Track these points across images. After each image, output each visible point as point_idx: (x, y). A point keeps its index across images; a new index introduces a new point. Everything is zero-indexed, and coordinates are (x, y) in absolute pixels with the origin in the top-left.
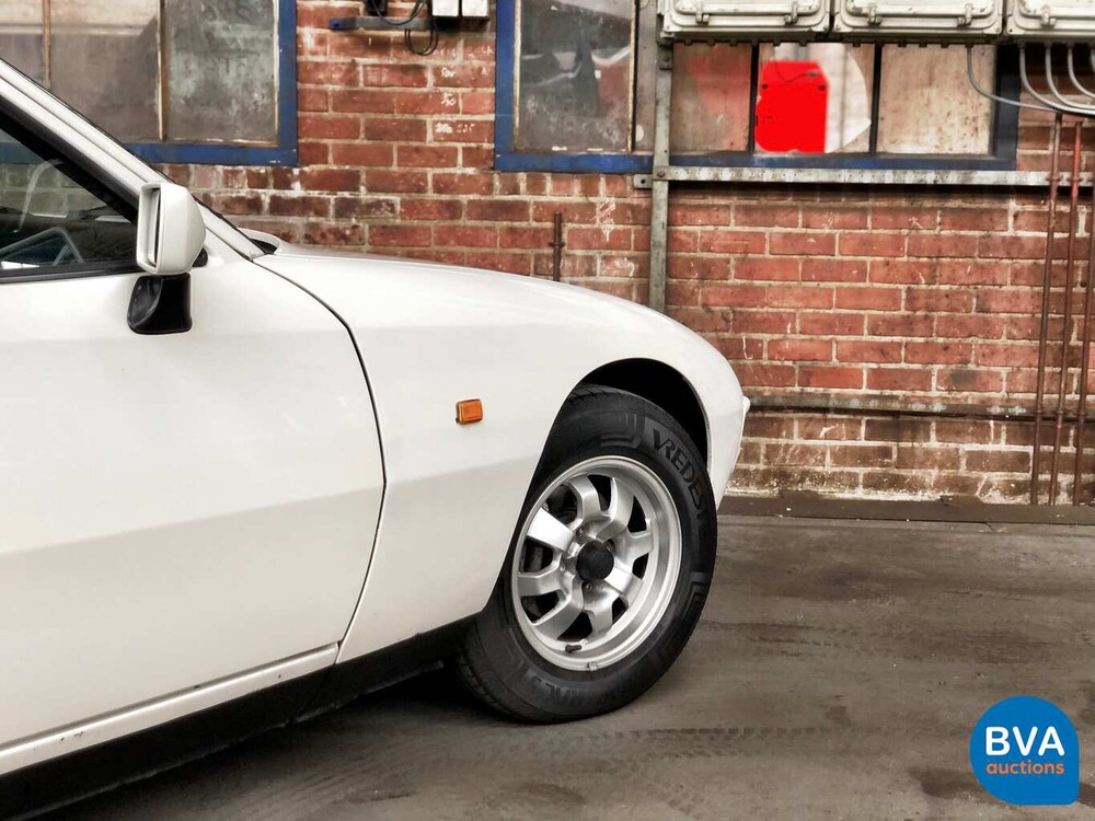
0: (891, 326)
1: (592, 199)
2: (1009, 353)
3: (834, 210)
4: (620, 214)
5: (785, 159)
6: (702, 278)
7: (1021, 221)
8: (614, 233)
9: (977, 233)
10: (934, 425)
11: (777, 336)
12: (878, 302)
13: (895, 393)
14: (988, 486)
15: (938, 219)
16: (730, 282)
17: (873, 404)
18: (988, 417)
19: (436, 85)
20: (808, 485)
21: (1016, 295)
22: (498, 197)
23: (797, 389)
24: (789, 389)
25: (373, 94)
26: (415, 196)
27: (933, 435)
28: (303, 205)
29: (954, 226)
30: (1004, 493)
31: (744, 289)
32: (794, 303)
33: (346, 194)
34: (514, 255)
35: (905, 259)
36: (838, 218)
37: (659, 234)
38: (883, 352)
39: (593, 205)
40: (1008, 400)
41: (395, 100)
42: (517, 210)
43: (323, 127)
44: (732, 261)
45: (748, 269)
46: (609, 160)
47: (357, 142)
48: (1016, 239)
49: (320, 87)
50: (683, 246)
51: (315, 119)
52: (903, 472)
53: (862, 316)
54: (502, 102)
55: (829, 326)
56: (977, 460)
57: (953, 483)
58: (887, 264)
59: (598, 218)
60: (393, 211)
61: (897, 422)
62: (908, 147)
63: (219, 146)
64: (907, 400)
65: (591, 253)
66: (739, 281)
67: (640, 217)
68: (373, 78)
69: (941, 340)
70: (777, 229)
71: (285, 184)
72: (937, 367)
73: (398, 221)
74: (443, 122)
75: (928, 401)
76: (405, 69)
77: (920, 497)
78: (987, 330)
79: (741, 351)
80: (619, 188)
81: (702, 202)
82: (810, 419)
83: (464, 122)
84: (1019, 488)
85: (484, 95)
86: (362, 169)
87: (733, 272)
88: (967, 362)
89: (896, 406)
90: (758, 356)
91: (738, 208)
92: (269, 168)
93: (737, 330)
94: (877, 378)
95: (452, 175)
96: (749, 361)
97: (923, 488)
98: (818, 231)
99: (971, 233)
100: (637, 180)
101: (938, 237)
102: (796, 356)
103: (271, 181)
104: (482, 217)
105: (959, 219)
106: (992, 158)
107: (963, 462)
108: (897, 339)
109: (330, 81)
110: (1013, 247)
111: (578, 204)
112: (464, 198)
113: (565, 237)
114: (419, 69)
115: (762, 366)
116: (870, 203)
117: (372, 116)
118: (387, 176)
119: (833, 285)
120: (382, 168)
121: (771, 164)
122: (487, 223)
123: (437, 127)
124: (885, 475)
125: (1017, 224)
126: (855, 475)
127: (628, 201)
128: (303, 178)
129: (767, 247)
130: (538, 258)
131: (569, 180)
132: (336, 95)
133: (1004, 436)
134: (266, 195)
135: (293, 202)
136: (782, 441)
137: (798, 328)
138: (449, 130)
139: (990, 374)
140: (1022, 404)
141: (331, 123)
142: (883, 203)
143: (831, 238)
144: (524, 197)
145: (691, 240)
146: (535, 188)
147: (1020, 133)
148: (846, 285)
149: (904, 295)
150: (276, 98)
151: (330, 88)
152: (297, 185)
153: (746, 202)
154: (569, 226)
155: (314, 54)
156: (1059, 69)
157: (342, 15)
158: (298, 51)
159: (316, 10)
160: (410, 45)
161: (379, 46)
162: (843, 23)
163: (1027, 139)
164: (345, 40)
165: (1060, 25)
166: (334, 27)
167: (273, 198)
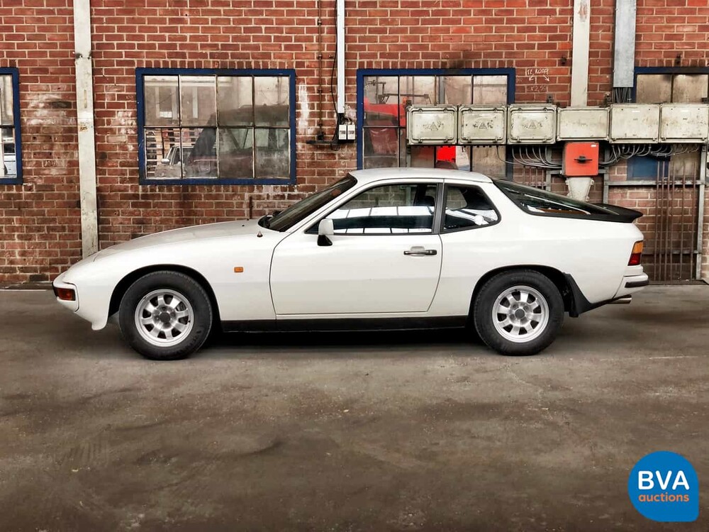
19: (339, 159)
25: (319, 162)
28: (298, 196)
39: (388, 195)
41: (326, 164)
43: (305, 173)
47: (314, 177)
49: (303, 161)
51: (302, 170)
63: (271, 179)
68: (319, 158)
71: (292, 190)
76: (329, 155)
83: (348, 170)
86: (316, 185)
92: (287, 185)
103: (288, 189)
109: (306, 159)
111: (382, 195)
114: (334, 154)
117: (319, 169)
120: (322, 185)
123: (339, 172)
128: (298, 188)
132: (308, 163)
134: (286, 194)
135: (295, 195)
141: (307, 171)
147: (514, 170)
150: (289, 164)
151: (306, 161)
152: (296, 190)
155: (301, 151)
156: (523, 152)
157: (310, 139)
158: (296, 150)
159: (302, 138)
160: (331, 148)
161: (321, 148)
162: (461, 142)
163: (516, 172)
164: (311, 146)
165: (523, 141)
166: (308, 143)
167: (289, 194)
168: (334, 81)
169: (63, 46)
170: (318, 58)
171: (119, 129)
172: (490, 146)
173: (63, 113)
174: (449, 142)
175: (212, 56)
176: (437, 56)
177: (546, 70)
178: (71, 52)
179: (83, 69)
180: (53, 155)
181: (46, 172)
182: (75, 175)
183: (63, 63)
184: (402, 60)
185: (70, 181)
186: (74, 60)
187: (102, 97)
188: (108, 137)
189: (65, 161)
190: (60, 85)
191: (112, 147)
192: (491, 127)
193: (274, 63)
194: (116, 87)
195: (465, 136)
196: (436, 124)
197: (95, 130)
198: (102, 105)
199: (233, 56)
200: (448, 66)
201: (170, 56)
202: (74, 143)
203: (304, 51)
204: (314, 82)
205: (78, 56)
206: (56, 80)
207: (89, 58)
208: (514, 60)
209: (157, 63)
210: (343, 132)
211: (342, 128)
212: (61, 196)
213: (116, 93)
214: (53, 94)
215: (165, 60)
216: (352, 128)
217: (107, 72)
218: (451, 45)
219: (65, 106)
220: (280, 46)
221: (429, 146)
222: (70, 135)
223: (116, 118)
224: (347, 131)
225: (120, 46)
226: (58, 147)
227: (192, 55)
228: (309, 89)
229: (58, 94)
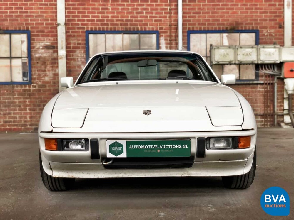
2: (260, 106)
9: (254, 90)
14: (258, 125)
15: (249, 88)
21: (260, 98)
29: (252, 89)
40: (260, 113)
62: (244, 78)
78: (257, 103)
84: (262, 125)
101: (249, 90)
106: (256, 79)
110: (259, 92)
125: (260, 89)
133: (260, 118)
139: (257, 109)
140: (262, 113)
147: (259, 76)
156: (265, 67)
162: (237, 62)
168: (177, 36)
169: (51, 20)
170: (170, 25)
171: (78, 59)
172: (250, 64)
173: (51, 51)
174: (231, 62)
175: (121, 25)
176: (223, 24)
177: (273, 31)
178: (56, 23)
179: (61, 31)
180: (46, 71)
181: (43, 79)
182: (57, 80)
183: (51, 28)
184: (208, 26)
185: (54, 83)
186: (57, 27)
187: (69, 44)
188: (72, 62)
189: (52, 74)
190: (50, 38)
191: (75, 67)
192: (251, 55)
193: (149, 28)
194: (76, 39)
196: (226, 54)
197: (67, 59)
198: (70, 48)
199: (131, 25)
200: (229, 29)
201: (102, 25)
202: (56, 65)
203: (163, 22)
204: (168, 36)
205: (59, 25)
206: (48, 36)
207: (64, 26)
208: (259, 26)
209: (96, 28)
212: (50, 90)
213: (76, 42)
214: (47, 42)
215: (99, 27)
217: (72, 32)
218: (230, 19)
219: (52, 48)
220: (152, 20)
221: (221, 65)
222: (55, 61)
223: (76, 53)
225: (79, 20)
226: (49, 67)
227: (111, 25)
228: (166, 40)
229: (49, 43)
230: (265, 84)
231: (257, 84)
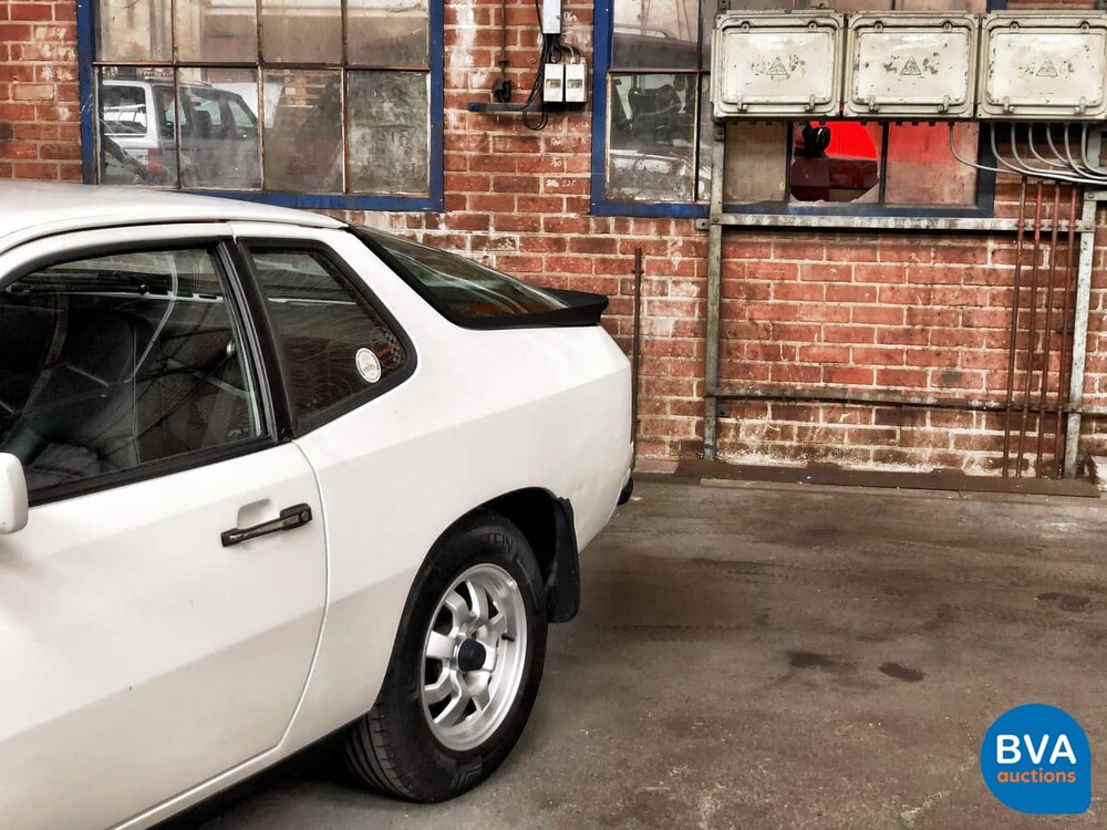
0: (896, 337)
1: (665, 238)
2: (988, 358)
3: (851, 247)
4: (685, 250)
5: (812, 208)
6: (748, 299)
7: (998, 255)
8: (681, 263)
9: (963, 266)
10: (929, 414)
11: (806, 344)
12: (885, 318)
13: (899, 388)
14: (971, 462)
15: (932, 255)
16: (770, 302)
17: (880, 397)
18: (972, 408)
19: (547, 151)
20: (830, 458)
21: (994, 314)
22: (593, 235)
23: (822, 384)
24: (816, 384)
25: (500, 158)
26: (531, 234)
27: (928, 421)
28: (448, 241)
29: (945, 259)
30: (984, 467)
31: (782, 307)
32: (820, 319)
33: (480, 233)
34: (606, 280)
35: (906, 285)
36: (853, 253)
37: (715, 265)
38: (889, 357)
39: (665, 242)
40: (987, 395)
41: (516, 162)
42: (607, 245)
43: (463, 183)
44: (772, 286)
45: (783, 292)
46: (678, 208)
47: (488, 193)
48: (995, 270)
49: (461, 153)
50: (734, 274)
51: (457, 177)
52: (904, 450)
53: (873, 329)
54: (598, 162)
55: (847, 336)
56: (962, 441)
57: (944, 459)
58: (893, 288)
59: (669, 252)
60: (514, 245)
61: (900, 411)
63: (385, 198)
64: (908, 394)
65: (663, 278)
66: (778, 301)
67: (701, 252)
68: (500, 147)
69: (934, 348)
70: (807, 261)
71: (433, 225)
72: (931, 369)
73: (518, 253)
74: (552, 179)
75: (922, 395)
76: (524, 140)
77: (917, 469)
78: (971, 341)
79: (779, 354)
80: (685, 230)
81: (748, 240)
82: (833, 407)
83: (568, 179)
84: (996, 464)
85: (582, 158)
86: (492, 214)
87: (772, 294)
88: (955, 365)
89: (898, 399)
90: (792, 358)
91: (777, 246)
92: (423, 214)
93: (776, 338)
94: (885, 377)
95: (558, 218)
96: (785, 362)
97: (920, 462)
98: (838, 263)
99: (958, 266)
100: (699, 222)
101: (932, 268)
102: (821, 359)
103: (424, 223)
104: (580, 250)
105: (949, 255)
106: (975, 208)
107: (952, 443)
108: (900, 347)
109: (468, 149)
110: (991, 277)
111: (654, 241)
112: (568, 236)
113: (644, 266)
114: (534, 139)
115: (795, 366)
116: (878, 242)
117: (499, 174)
118: (509, 219)
119: (850, 305)
120: (507, 214)
121: (802, 212)
122: (585, 255)
123: (547, 182)
124: (891, 451)
125: (994, 260)
126: (867, 452)
127: (692, 239)
128: (448, 220)
129: (799, 275)
130: (624, 282)
131: (648, 222)
132: (472, 159)
133: (984, 422)
134: (420, 233)
135: (440, 238)
136: (811, 424)
137: (823, 337)
138: (557, 185)
139: (974, 375)
140: (998, 399)
141: (468, 180)
142: (890, 242)
143: (848, 269)
144: (612, 235)
145: (740, 269)
146: (622, 228)
147: (997, 188)
148: (860, 304)
149: (905, 313)
150: (429, 160)
151: (468, 153)
152: (443, 226)
153: (783, 241)
154: (646, 258)
155: (456, 128)
156: (1022, 140)
157: (476, 101)
158: (444, 127)
159: (459, 95)
160: (526, 122)
161: (505, 122)
163: (1002, 193)
164: (480, 118)
165: (1019, 111)
166: (473, 108)
167: (426, 236)
171: (40, 70)
172: (932, 121)
174: (819, 109)
188: (14, 87)
191: (24, 111)
192: (934, 72)
195: (863, 94)
196: (787, 60)
210: (556, 83)
211: (552, 71)
216: (577, 71)
221: (769, 120)
223: (32, 41)
224: (566, 80)
230: (1020, 236)
231: (982, 234)
